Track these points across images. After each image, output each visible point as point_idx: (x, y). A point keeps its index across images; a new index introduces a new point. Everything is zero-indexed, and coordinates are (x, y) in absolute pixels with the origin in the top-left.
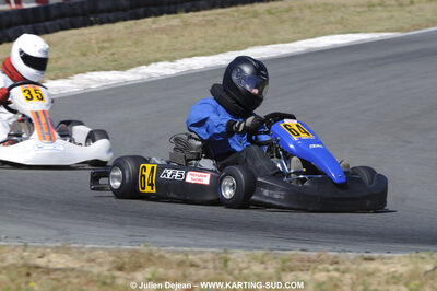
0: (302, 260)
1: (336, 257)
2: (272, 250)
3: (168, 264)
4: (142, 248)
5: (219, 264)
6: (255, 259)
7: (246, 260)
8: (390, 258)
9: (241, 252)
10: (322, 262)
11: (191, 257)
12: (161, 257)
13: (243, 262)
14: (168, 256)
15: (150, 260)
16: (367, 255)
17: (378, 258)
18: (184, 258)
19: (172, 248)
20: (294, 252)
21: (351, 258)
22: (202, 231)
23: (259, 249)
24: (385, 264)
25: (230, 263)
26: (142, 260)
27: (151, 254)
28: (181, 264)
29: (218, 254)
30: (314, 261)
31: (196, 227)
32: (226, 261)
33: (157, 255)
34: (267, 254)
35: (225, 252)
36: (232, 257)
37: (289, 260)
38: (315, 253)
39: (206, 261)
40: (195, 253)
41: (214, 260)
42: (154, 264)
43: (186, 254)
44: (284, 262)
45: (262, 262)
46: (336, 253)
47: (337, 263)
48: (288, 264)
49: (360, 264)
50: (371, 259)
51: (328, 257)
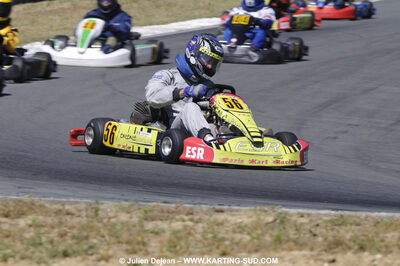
0: (162, 211)
1: (191, 209)
2: (137, 201)
3: (47, 213)
4: (26, 198)
5: (91, 213)
6: (123, 209)
7: (114, 210)
8: (237, 211)
9: (110, 203)
10: (179, 213)
11: (67, 207)
12: (42, 206)
13: (111, 211)
14: (47, 205)
15: (32, 209)
16: (218, 207)
17: (228, 210)
18: (61, 207)
19: (52, 199)
20: (156, 204)
21: (205, 209)
22: (81, 184)
23: (126, 200)
24: (233, 215)
25: (100, 212)
26: (25, 209)
27: (33, 204)
28: (58, 212)
29: (90, 204)
30: (173, 212)
31: (75, 181)
32: (97, 211)
33: (38, 204)
34: (132, 205)
35: (97, 203)
36: (102, 207)
37: (151, 211)
38: (173, 205)
39: (80, 211)
40: (71, 203)
41: (87, 210)
42: (35, 212)
43: (63, 204)
44: (146, 212)
45: (128, 212)
46: (192, 206)
47: (192, 214)
48: (150, 214)
49: (211, 216)
50: (222, 211)
51: (185, 208)
